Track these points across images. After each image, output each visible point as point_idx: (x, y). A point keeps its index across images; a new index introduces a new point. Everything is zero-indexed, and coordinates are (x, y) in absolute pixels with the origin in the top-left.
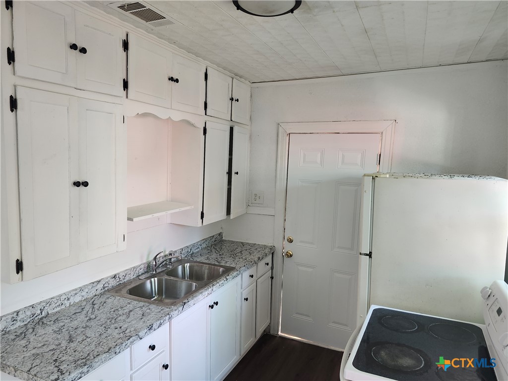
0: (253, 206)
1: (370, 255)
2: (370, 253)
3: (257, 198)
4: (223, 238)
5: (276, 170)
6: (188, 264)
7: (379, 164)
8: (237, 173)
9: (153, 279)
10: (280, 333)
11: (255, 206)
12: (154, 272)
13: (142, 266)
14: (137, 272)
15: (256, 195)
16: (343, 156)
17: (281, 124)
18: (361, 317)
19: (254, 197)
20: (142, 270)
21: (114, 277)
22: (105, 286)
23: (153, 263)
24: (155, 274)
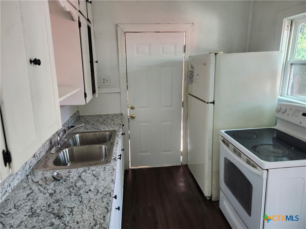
0: (103, 88)
1: (213, 103)
2: (214, 101)
3: (105, 81)
4: (80, 115)
5: (118, 60)
6: (78, 135)
7: (185, 52)
8: (97, 62)
9: (64, 150)
10: (130, 167)
11: (104, 88)
12: (60, 146)
13: (47, 143)
14: (45, 148)
15: (104, 79)
16: (163, 48)
17: (119, 25)
18: (209, 139)
19: (102, 81)
20: (48, 146)
21: (34, 156)
22: (31, 165)
23: (57, 138)
24: (61, 147)
